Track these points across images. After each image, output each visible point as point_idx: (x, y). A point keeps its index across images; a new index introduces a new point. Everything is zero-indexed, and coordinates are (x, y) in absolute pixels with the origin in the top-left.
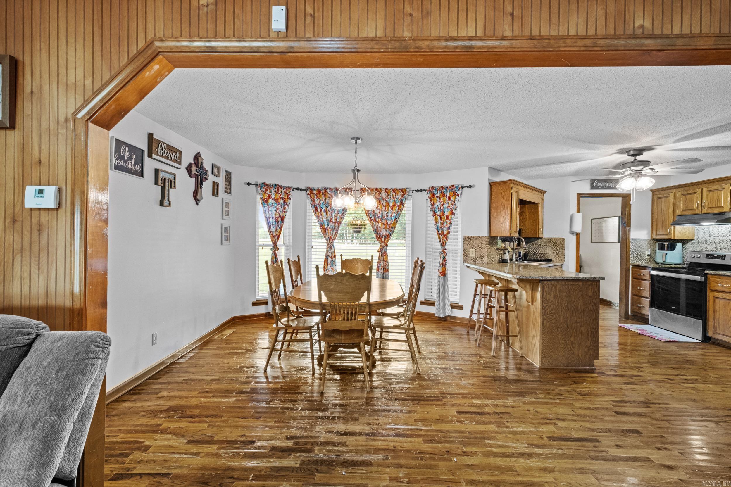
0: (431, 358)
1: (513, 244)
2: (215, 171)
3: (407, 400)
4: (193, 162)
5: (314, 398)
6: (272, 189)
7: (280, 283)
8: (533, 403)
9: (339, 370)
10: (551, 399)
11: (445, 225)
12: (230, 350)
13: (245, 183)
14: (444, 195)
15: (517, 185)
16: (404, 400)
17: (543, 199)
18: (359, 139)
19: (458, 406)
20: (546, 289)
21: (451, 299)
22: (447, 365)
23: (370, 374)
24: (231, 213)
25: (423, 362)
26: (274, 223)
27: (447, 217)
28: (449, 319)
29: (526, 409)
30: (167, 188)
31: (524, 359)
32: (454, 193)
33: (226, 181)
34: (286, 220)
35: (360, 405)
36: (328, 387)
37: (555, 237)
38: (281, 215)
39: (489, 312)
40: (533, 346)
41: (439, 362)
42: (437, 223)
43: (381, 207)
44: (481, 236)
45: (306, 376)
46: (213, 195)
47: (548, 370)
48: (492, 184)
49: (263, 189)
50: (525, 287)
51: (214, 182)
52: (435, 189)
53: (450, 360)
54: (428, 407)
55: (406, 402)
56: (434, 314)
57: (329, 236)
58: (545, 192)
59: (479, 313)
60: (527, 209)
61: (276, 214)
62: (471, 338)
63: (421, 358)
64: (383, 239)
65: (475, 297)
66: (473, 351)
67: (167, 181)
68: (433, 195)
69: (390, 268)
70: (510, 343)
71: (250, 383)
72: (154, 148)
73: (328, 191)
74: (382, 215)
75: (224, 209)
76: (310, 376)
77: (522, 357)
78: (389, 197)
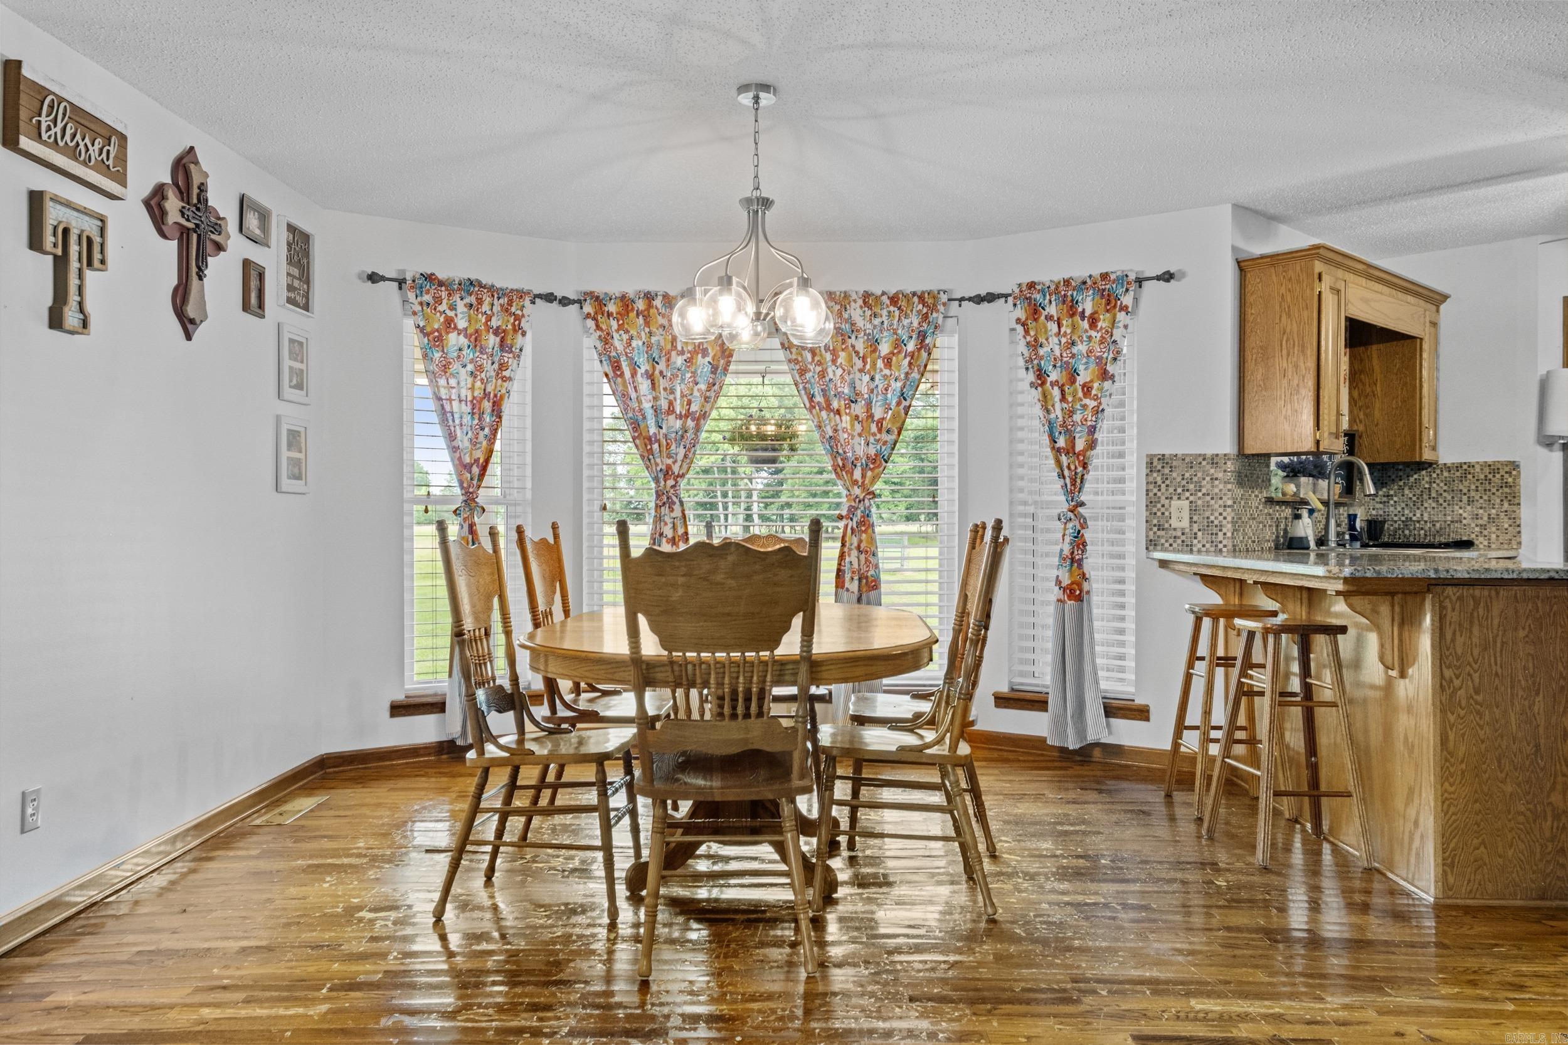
0: (1038, 874)
1: (1329, 487)
2: (252, 221)
3: (952, 1001)
4: (168, 180)
5: (617, 999)
6: (457, 297)
7: (490, 609)
8: (1418, 1011)
9: (704, 911)
10: (1485, 999)
11: (1077, 417)
12: (311, 857)
13: (360, 277)
14: (1072, 308)
15: (1338, 265)
16: (942, 999)
17: (1434, 324)
18: (766, 87)
19: (1137, 1019)
20: (1452, 616)
21: (1103, 685)
22: (1096, 893)
23: (818, 924)
24: (313, 381)
25: (1008, 887)
26: (467, 419)
27: (1087, 389)
28: (1097, 753)
29: (1393, 1030)
30: (74, 265)
31: (1377, 876)
32: (1110, 302)
33: (290, 262)
34: (507, 408)
35: (781, 1019)
36: (666, 962)
37: (1481, 460)
38: (490, 388)
39: (1242, 721)
40: (1410, 825)
41: (1065, 886)
42: (1048, 411)
43: (850, 360)
44: (1209, 452)
45: (588, 932)
46: (246, 307)
47: (1467, 910)
48: (1243, 266)
49: (427, 298)
50: (1375, 611)
51: (247, 263)
52: (1042, 291)
53: (1105, 881)
54: (1029, 1021)
55: (946, 1008)
56: (1043, 740)
57: (662, 462)
58: (1445, 297)
59: (1207, 726)
60: (1375, 362)
61: (472, 389)
62: (1179, 811)
63: (1000, 874)
64: (857, 474)
65: (1190, 665)
66: (1190, 853)
67: (73, 239)
68: (1035, 311)
69: (884, 577)
70: (1325, 828)
71: (384, 955)
72: (23, 114)
73: (658, 302)
74: (853, 386)
75: (287, 363)
76: (603, 933)
77: (1369, 871)
78: (877, 321)
